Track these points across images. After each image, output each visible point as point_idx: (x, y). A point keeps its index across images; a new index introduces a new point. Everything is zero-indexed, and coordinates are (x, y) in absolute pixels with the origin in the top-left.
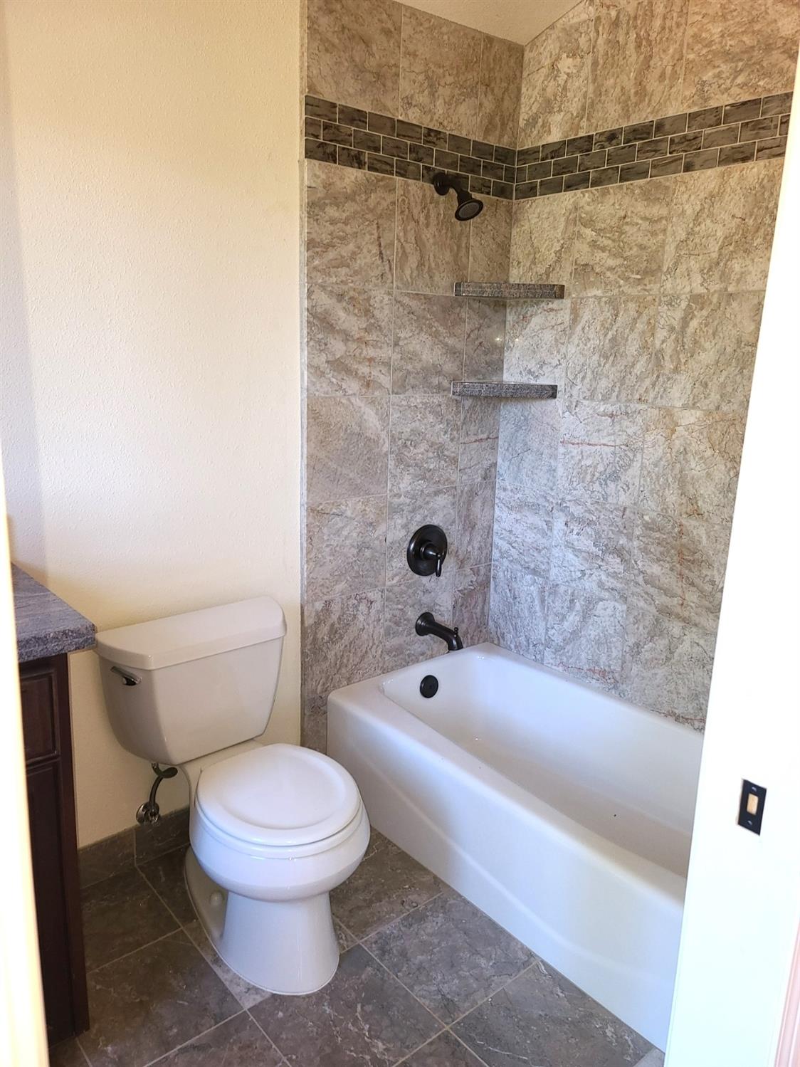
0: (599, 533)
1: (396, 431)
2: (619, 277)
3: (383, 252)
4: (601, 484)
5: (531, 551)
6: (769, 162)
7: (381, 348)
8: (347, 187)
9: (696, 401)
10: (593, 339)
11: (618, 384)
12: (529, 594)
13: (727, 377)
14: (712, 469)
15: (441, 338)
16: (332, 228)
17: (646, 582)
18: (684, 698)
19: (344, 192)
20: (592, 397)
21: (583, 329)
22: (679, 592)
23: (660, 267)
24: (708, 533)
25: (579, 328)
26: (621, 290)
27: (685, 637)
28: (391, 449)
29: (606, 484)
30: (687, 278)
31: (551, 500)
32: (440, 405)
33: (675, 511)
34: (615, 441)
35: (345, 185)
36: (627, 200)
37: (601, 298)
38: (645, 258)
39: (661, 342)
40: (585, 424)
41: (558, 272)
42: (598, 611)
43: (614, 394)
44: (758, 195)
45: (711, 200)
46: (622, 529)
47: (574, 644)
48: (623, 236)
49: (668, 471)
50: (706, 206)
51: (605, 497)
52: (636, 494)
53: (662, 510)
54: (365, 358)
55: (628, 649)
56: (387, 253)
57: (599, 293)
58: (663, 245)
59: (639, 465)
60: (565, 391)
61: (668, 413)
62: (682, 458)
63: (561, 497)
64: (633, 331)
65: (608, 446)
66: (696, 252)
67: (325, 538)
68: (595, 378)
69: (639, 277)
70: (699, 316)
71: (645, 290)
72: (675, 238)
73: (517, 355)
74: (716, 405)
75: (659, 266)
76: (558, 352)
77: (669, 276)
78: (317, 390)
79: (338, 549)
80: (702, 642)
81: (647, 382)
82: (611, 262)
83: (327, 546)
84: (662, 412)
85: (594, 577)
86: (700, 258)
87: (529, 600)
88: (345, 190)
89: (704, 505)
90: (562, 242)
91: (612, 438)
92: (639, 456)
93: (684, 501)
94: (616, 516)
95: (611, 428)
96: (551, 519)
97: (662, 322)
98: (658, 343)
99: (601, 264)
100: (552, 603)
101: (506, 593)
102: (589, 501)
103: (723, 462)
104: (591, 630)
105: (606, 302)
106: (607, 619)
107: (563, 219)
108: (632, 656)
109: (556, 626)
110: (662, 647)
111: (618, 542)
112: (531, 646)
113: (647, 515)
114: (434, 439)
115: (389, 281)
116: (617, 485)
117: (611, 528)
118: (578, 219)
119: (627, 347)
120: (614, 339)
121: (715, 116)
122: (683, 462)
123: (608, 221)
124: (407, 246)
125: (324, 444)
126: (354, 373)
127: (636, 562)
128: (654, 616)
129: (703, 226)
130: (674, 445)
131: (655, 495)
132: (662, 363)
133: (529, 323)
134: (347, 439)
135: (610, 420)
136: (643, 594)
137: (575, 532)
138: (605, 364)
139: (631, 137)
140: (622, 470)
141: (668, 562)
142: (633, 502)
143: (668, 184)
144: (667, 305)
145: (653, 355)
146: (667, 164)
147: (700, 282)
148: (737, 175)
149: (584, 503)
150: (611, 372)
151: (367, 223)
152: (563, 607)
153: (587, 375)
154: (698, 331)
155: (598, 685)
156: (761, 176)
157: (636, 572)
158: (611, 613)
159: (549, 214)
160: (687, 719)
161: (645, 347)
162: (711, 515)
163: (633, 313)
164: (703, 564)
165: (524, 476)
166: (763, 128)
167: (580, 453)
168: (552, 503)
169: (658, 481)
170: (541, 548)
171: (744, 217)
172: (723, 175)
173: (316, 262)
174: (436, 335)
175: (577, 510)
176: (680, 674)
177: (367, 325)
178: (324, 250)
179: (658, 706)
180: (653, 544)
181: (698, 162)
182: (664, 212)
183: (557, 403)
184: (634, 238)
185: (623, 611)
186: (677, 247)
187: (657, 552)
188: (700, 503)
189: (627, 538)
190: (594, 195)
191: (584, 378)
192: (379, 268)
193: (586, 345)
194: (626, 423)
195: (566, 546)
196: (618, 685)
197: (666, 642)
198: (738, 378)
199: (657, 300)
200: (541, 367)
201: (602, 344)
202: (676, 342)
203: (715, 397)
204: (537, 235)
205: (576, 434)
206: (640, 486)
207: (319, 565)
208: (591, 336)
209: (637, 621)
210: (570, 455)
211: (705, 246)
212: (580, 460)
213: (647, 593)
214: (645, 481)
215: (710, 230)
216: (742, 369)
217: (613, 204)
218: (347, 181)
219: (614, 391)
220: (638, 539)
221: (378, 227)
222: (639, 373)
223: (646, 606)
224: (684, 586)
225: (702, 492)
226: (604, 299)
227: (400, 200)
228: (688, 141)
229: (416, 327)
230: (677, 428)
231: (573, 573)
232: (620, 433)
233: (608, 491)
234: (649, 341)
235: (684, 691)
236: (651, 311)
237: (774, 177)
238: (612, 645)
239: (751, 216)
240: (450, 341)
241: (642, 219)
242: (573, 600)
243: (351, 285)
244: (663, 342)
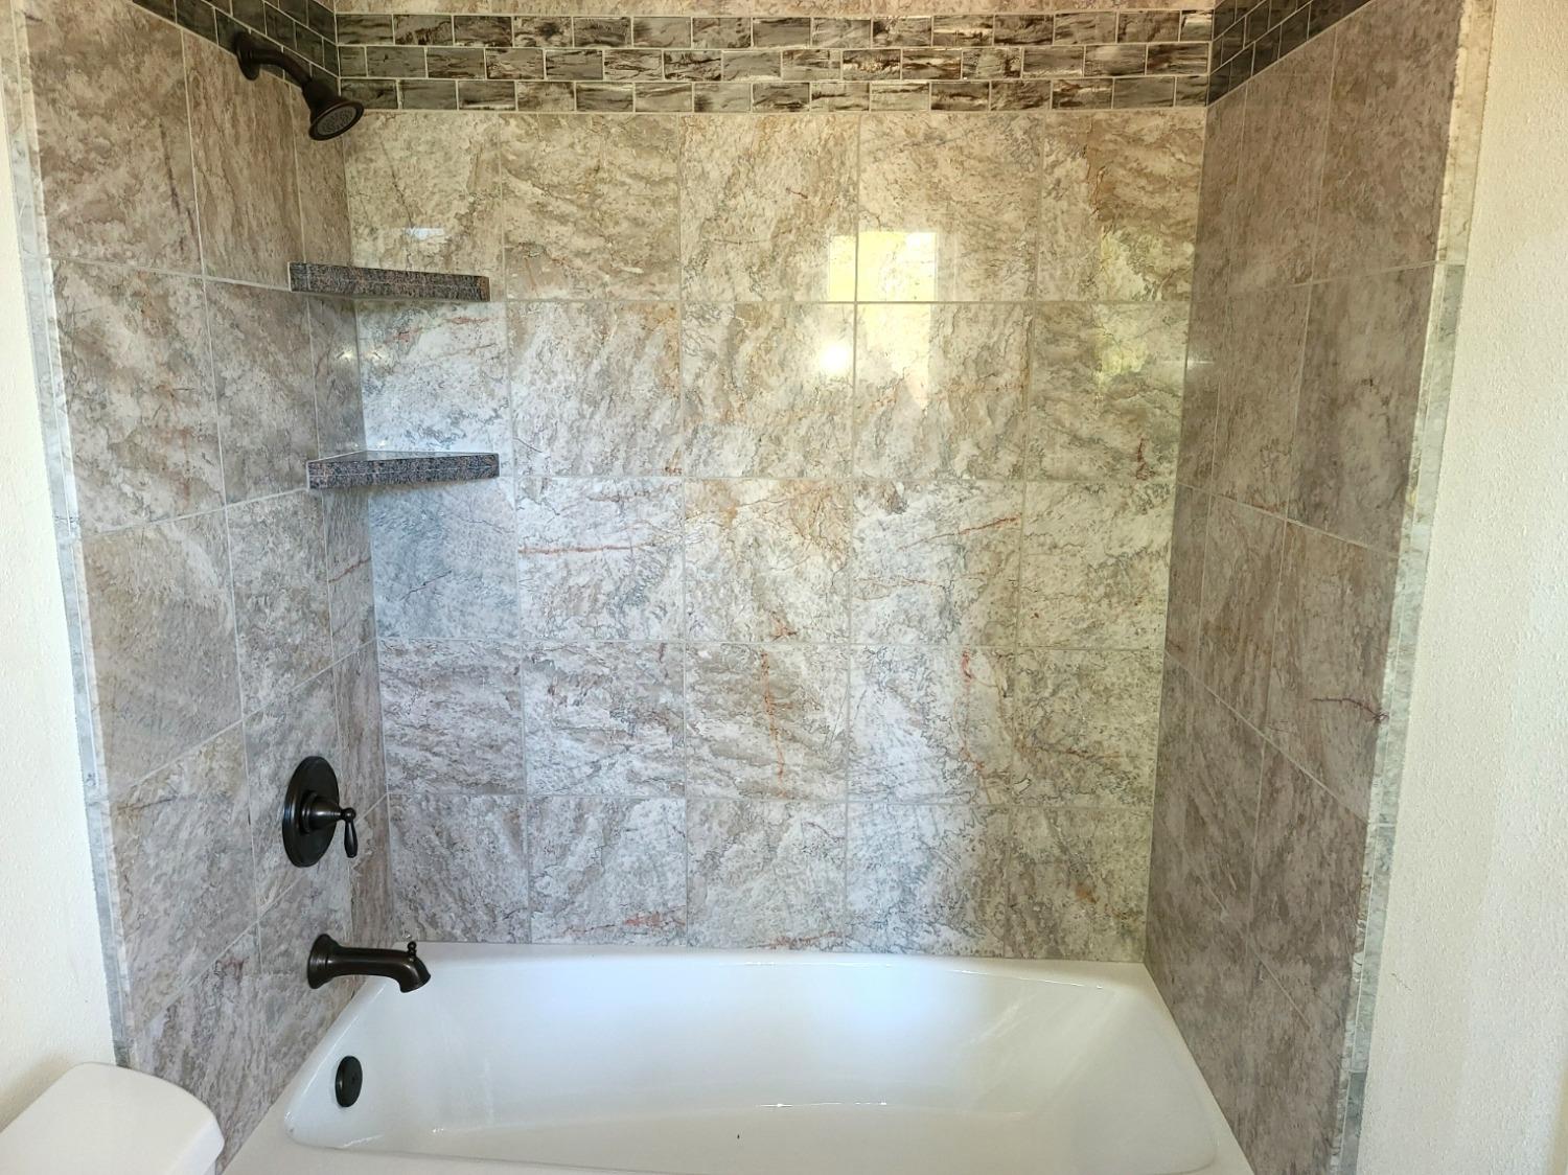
0: (619, 693)
1: (241, 582)
2: (600, 268)
3: (178, 190)
4: (612, 614)
5: (478, 753)
6: (834, 117)
7: (197, 404)
8: (101, 31)
9: (764, 465)
10: (563, 372)
11: (623, 448)
12: (483, 830)
13: (811, 427)
14: (803, 564)
15: (283, 377)
16: (83, 125)
17: (716, 754)
18: (800, 911)
19: (95, 42)
20: (574, 470)
21: (539, 355)
22: (774, 755)
23: (675, 258)
24: (808, 660)
25: (530, 354)
26: (607, 290)
27: (791, 821)
28: (238, 621)
29: (622, 611)
30: (726, 277)
31: (512, 654)
32: (296, 513)
33: (751, 635)
34: (629, 539)
35: (97, 26)
36: (596, 142)
37: (568, 302)
38: (646, 241)
39: (692, 377)
40: (567, 516)
41: (470, 254)
42: (632, 822)
43: (618, 464)
44: (822, 162)
45: (748, 161)
46: (661, 679)
47: (592, 889)
48: (599, 201)
49: (732, 576)
50: (742, 169)
51: (624, 633)
52: (679, 620)
53: (729, 638)
54: (175, 430)
55: (695, 867)
56: (183, 192)
57: (564, 294)
58: (675, 222)
59: (679, 573)
60: (516, 463)
61: (721, 486)
62: (753, 554)
63: (532, 645)
64: (639, 359)
65: (616, 548)
66: (735, 238)
67: (152, 863)
68: (576, 439)
69: (638, 270)
70: (753, 336)
71: (654, 293)
72: (696, 212)
73: (395, 402)
74: (798, 469)
75: (674, 256)
76: (491, 395)
77: (693, 273)
78: (100, 519)
79: (175, 878)
80: (818, 820)
81: (678, 441)
82: (580, 242)
83: (158, 880)
84: (708, 487)
85: (619, 768)
86: (744, 247)
87: (486, 840)
88: (97, 37)
89: (797, 620)
90: (471, 199)
91: (624, 534)
92: (677, 559)
93: (764, 618)
94: (648, 661)
95: (618, 519)
96: (515, 689)
97: (692, 344)
98: (688, 378)
99: (561, 243)
100: (536, 834)
101: (429, 841)
102: (593, 644)
103: (820, 551)
104: (623, 856)
105: (580, 311)
106: (653, 829)
107: (468, 158)
108: (705, 875)
109: (549, 870)
110: (754, 846)
111: (657, 701)
112: (500, 919)
113: (703, 649)
114: (295, 583)
115: (194, 256)
116: (643, 611)
117: (640, 681)
118: (500, 164)
119: (633, 386)
120: (604, 373)
121: (738, 32)
122: (755, 559)
123: (566, 173)
124: (213, 180)
125: (125, 645)
126: (161, 466)
127: (693, 726)
128: (735, 802)
129: (740, 198)
130: (736, 535)
131: (713, 616)
132: (700, 410)
133: (414, 343)
134: (164, 620)
135: (614, 506)
136: (713, 774)
137: (571, 700)
138: (592, 414)
139: (588, 35)
140: (649, 585)
141: (750, 715)
142: (676, 633)
143: (670, 126)
144: (697, 319)
145: (683, 397)
146: (661, 94)
147: (747, 285)
148: (786, 129)
149: (584, 649)
150: (605, 429)
151: (144, 122)
152: (561, 833)
153: (559, 435)
154: (755, 360)
155: (648, 941)
156: (824, 136)
157: (696, 742)
158: (657, 819)
159: (433, 144)
160: (808, 940)
161: (665, 384)
162: (810, 631)
163: (636, 330)
164: (807, 704)
165: (445, 620)
166: (817, 64)
167: (562, 565)
168: (515, 659)
169: (717, 594)
170: (499, 742)
171: (804, 193)
172: (763, 125)
173: (64, 207)
174: (274, 371)
175: (570, 664)
176: (789, 877)
177: (171, 355)
178: (75, 178)
179: (760, 937)
180: (720, 692)
181: (717, 100)
182: (670, 169)
183: (502, 485)
184: (621, 206)
185: (679, 810)
186: (702, 227)
187: (730, 703)
188: (790, 618)
189: (673, 692)
190: (529, 125)
191: (551, 440)
192: (175, 226)
193: (549, 383)
194: (646, 508)
195: (553, 729)
196: (684, 929)
197: (761, 835)
198: (827, 429)
199: (678, 309)
200: (455, 423)
201: (581, 380)
202: (721, 378)
203: (794, 457)
204: (409, 181)
205: (549, 535)
206: (686, 606)
207: (147, 933)
208: (557, 367)
209: (706, 818)
210: (543, 571)
211: (748, 230)
212: (565, 579)
213: (719, 770)
214: (694, 596)
215: (754, 206)
216: (831, 414)
217: (572, 145)
218: (99, 15)
219: (617, 459)
220: (694, 689)
221: (163, 134)
222: (659, 427)
223: (719, 790)
224: (780, 744)
225: (791, 600)
226: (575, 305)
227: (191, 79)
228: (695, 62)
229: (247, 356)
230: (738, 509)
231: (576, 771)
232: (638, 526)
233: (628, 622)
234: (672, 375)
235: (797, 900)
236: (670, 326)
237: (844, 139)
238: (666, 868)
239: (816, 192)
240: (296, 381)
241: (630, 176)
242: (581, 816)
243: (132, 263)
244: (698, 376)
